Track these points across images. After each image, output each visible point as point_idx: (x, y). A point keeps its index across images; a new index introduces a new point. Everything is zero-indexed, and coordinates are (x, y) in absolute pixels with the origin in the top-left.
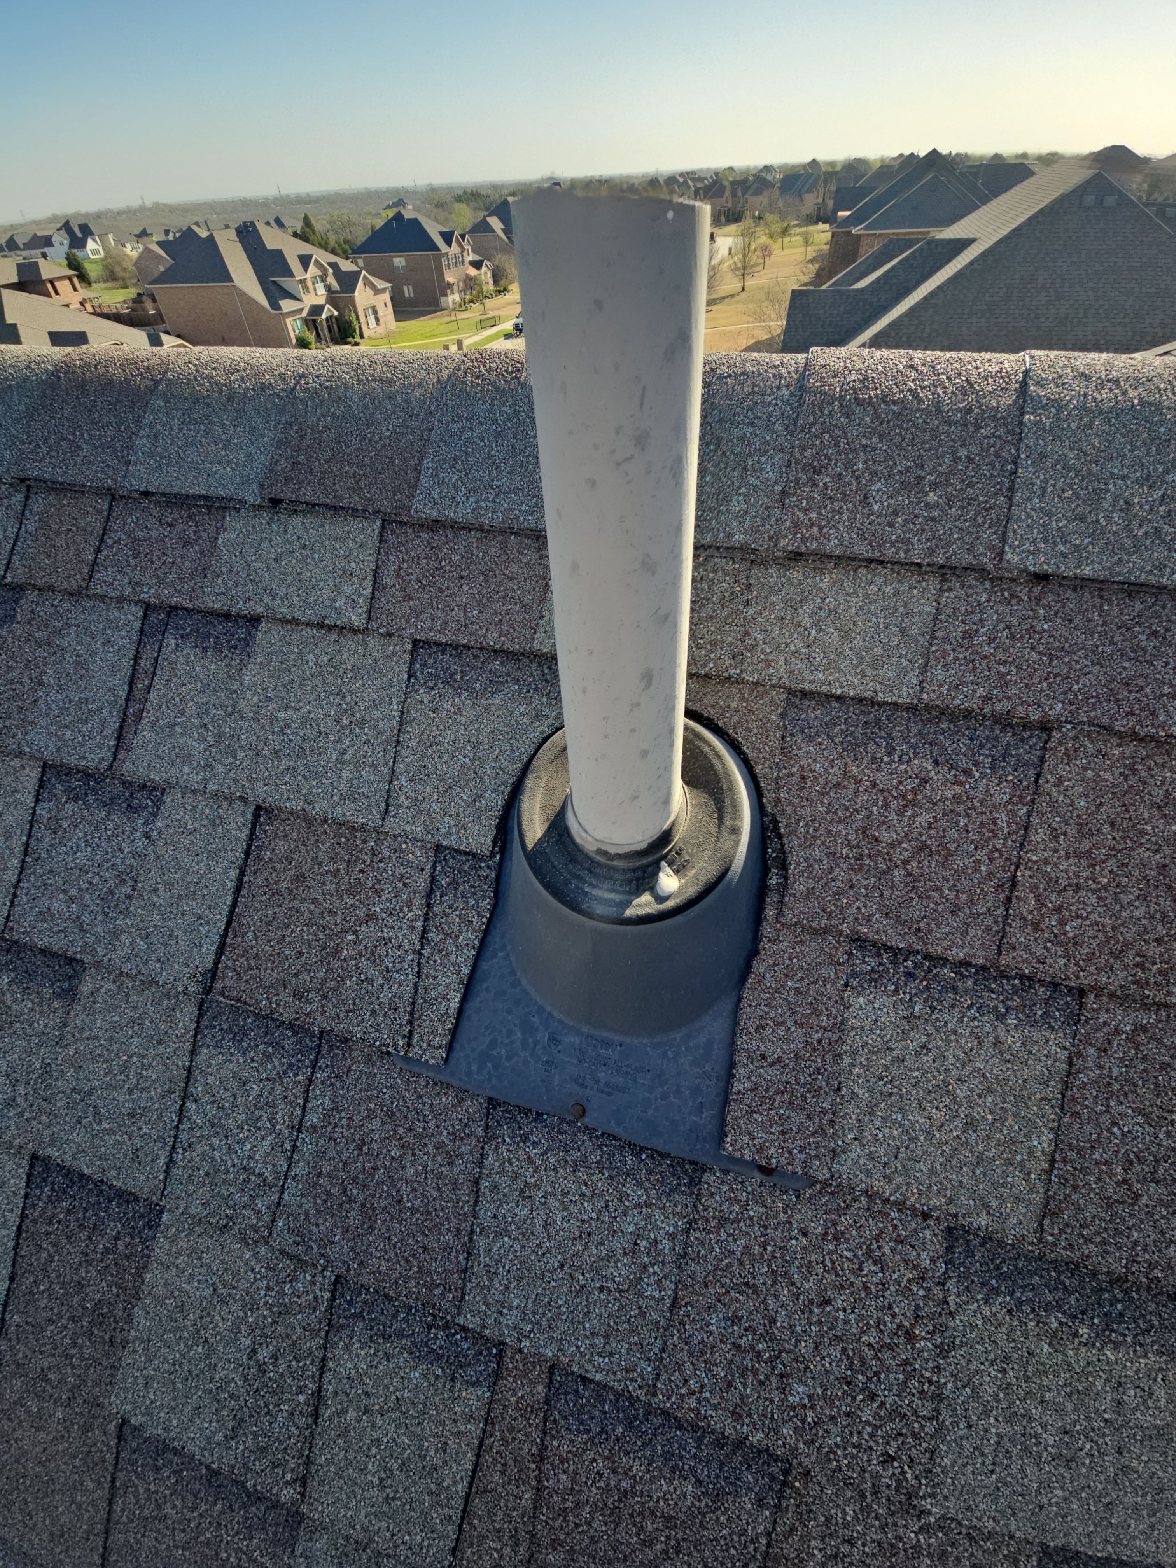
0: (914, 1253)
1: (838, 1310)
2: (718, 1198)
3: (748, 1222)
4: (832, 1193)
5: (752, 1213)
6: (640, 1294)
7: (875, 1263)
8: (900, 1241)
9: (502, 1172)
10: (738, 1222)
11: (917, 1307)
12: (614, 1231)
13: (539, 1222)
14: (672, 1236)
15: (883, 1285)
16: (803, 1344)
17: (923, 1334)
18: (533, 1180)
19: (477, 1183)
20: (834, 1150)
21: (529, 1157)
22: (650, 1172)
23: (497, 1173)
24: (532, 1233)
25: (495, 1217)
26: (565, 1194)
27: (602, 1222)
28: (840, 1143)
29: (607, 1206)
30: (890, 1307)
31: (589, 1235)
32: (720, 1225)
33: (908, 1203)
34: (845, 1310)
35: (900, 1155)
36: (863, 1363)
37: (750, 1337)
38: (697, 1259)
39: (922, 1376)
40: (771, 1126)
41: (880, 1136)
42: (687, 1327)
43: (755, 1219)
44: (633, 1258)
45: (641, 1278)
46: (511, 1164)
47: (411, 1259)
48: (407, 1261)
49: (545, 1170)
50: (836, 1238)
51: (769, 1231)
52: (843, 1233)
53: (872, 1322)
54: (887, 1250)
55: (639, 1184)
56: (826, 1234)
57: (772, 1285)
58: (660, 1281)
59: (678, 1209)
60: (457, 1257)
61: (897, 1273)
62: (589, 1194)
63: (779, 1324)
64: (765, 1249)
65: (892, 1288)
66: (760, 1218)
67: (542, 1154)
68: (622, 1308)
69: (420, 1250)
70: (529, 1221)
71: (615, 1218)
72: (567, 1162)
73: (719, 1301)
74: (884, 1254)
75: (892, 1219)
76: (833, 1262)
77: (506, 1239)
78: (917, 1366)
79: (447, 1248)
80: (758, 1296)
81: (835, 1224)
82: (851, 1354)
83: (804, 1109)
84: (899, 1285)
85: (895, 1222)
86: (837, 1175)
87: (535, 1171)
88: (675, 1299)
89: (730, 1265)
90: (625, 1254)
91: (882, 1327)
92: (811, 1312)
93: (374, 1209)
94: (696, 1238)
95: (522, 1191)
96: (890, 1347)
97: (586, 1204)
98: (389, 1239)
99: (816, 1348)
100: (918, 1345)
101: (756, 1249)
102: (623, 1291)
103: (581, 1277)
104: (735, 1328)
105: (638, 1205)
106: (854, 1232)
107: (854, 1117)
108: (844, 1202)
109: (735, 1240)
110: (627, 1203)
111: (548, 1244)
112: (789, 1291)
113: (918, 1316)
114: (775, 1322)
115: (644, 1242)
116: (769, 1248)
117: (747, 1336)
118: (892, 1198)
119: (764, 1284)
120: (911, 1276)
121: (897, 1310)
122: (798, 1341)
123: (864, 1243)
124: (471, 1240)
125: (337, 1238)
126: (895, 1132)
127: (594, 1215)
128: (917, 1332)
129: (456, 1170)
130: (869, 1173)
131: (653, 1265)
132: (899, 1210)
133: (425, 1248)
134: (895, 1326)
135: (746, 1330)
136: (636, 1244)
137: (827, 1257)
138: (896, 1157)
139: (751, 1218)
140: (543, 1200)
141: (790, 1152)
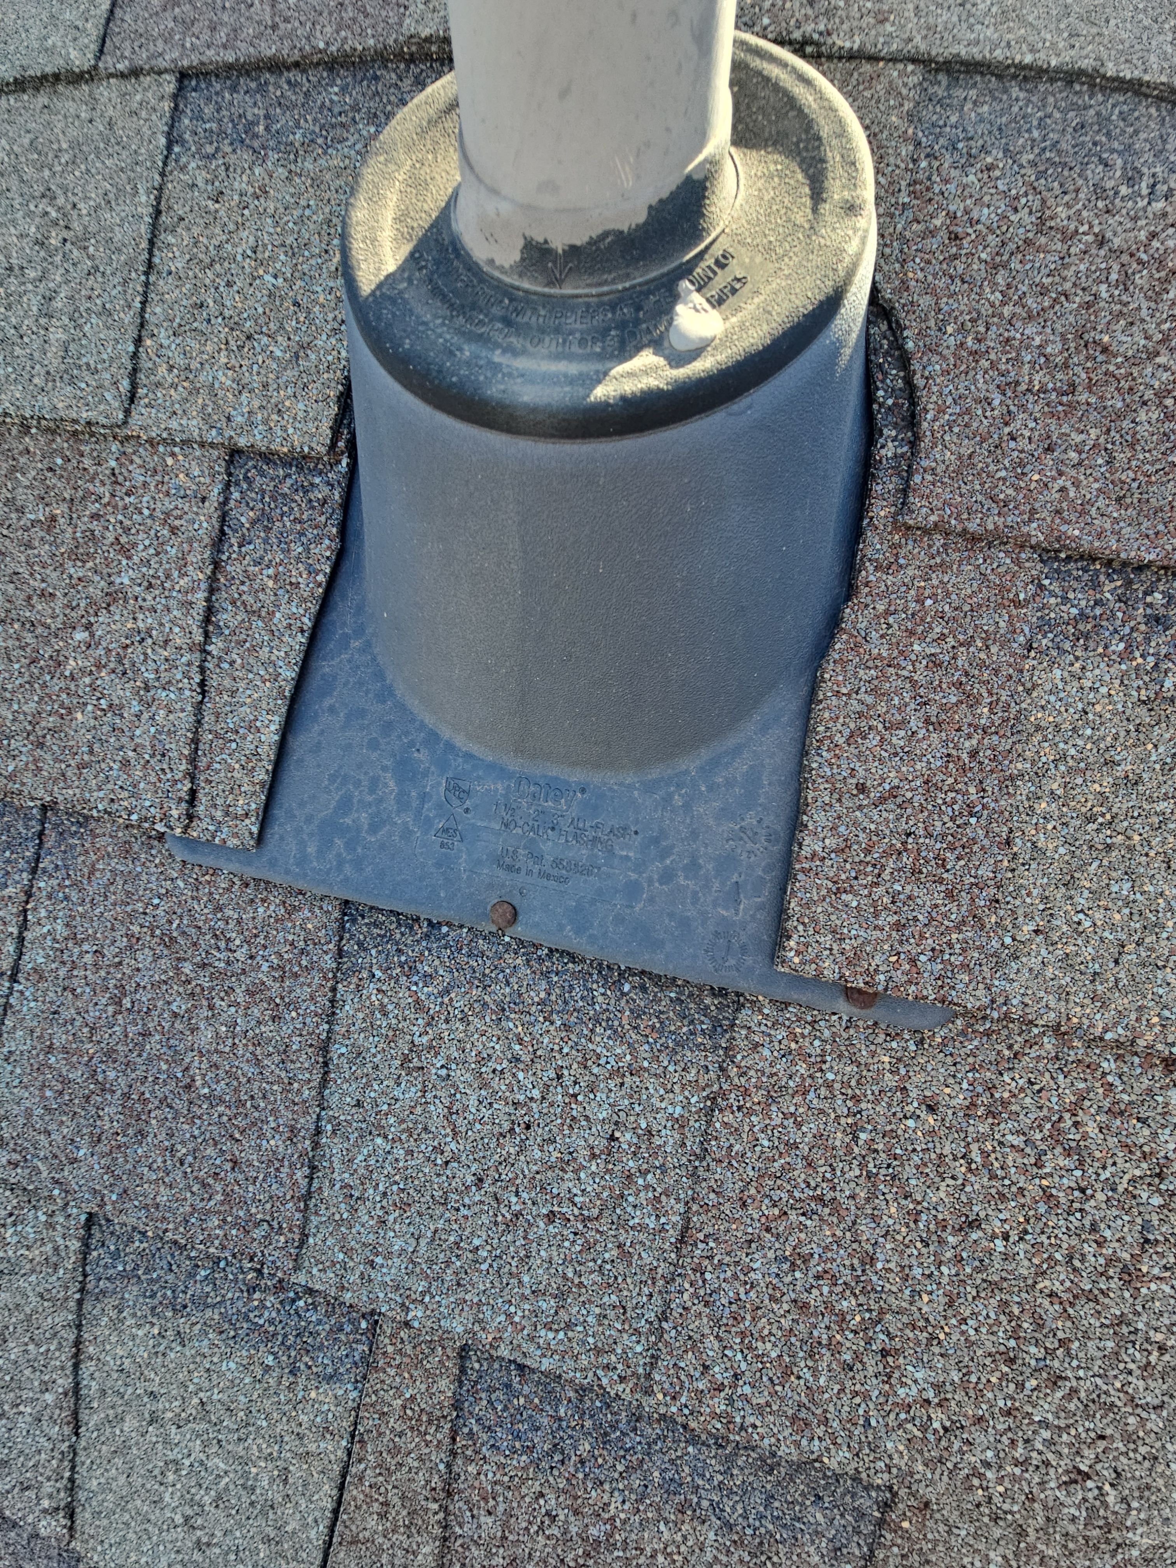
0: (1146, 1132)
1: (994, 1237)
2: (766, 1052)
3: (823, 1092)
4: (987, 1034)
5: (830, 1076)
6: (621, 1224)
7: (1068, 1153)
8: (1117, 1112)
9: (371, 1028)
10: (805, 1093)
11: (1146, 1226)
12: (573, 1119)
13: (437, 1110)
14: (680, 1123)
15: (1083, 1191)
16: (926, 1298)
17: (1156, 1271)
18: (425, 1039)
19: (324, 1048)
20: (995, 955)
21: (417, 1001)
22: (637, 1014)
23: (362, 1030)
24: (425, 1129)
25: (359, 1104)
26: (481, 1061)
27: (551, 1105)
28: (1008, 941)
29: (560, 1077)
30: (1094, 1228)
31: (528, 1127)
32: (770, 1099)
33: (1141, 1043)
34: (1006, 1237)
35: (1125, 958)
36: (1039, 1325)
37: (825, 1290)
38: (729, 1159)
39: (1147, 1340)
40: (876, 915)
41: (1087, 924)
42: (708, 1276)
43: (837, 1086)
44: (607, 1162)
45: (622, 1196)
46: (385, 1014)
47: (211, 1181)
48: (204, 1185)
49: (447, 1021)
50: (990, 1113)
51: (863, 1105)
52: (1005, 1103)
53: (1058, 1256)
54: (1091, 1129)
55: (618, 1035)
56: (973, 1104)
57: (868, 1200)
58: (657, 1199)
59: (692, 1075)
60: (291, 1176)
61: (1111, 1169)
62: (526, 1058)
63: (879, 1266)
64: (856, 1139)
65: (1101, 1196)
66: (845, 1084)
67: (441, 995)
68: (588, 1247)
69: (228, 1166)
70: (419, 1110)
71: (575, 1096)
72: (485, 1004)
73: (768, 1230)
74: (1084, 1137)
75: (1104, 1074)
76: (985, 1154)
77: (379, 1141)
78: (1140, 1326)
79: (273, 1160)
80: (841, 1219)
81: (991, 1088)
82: (1016, 1311)
83: (941, 881)
84: (1114, 1190)
85: (1110, 1079)
86: (1001, 1000)
87: (429, 1024)
88: (686, 1228)
89: (787, 1168)
90: (594, 1156)
91: (1077, 1263)
92: (941, 1242)
93: (146, 1101)
94: (726, 1124)
95: (406, 1059)
96: (1091, 1297)
97: (521, 1075)
98: (172, 1149)
99: (950, 1304)
100: (1144, 1291)
101: (839, 1139)
102: (590, 1219)
103: (514, 1199)
104: (798, 1274)
105: (617, 1072)
106: (1028, 1100)
107: (1035, 892)
108: (1010, 1047)
109: (799, 1125)
110: (595, 1070)
111: (453, 1146)
112: (900, 1207)
113: (1147, 1241)
114: (873, 1260)
115: (628, 1136)
116: (863, 1136)
117: (819, 1287)
118: (1108, 1036)
119: (853, 1197)
120: (1138, 1173)
121: (1108, 1234)
122: (916, 1293)
123: (1048, 1119)
124: (316, 1145)
125: (81, 1153)
126: (1117, 917)
127: (536, 1093)
128: (1145, 1269)
129: (286, 1030)
130: (1064, 994)
131: (644, 1173)
132: (1118, 1058)
133: (235, 1163)
134: (1102, 1261)
135: (818, 1277)
136: (612, 1138)
137: (974, 1147)
138: (1116, 962)
139: (829, 1086)
140: (444, 1072)
141: (913, 962)
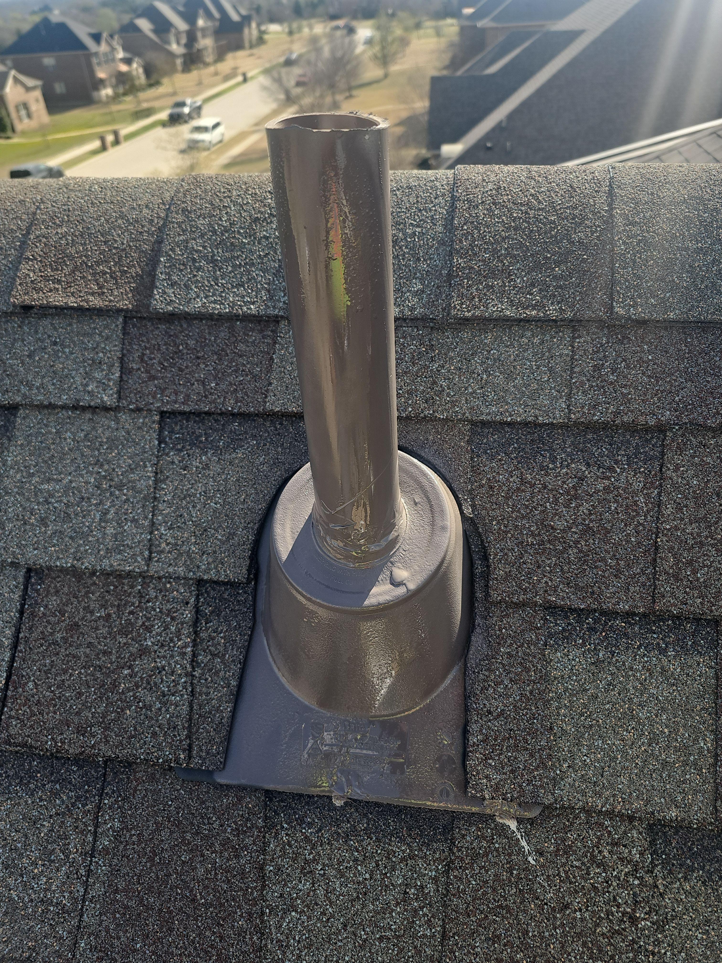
0: (627, 851)
1: (576, 911)
2: (468, 838)
3: (495, 853)
4: (558, 815)
5: (497, 846)
6: (414, 936)
7: (598, 867)
8: (615, 844)
9: (284, 855)
10: (487, 856)
11: (635, 894)
12: (386, 886)
13: (321, 892)
14: (435, 880)
15: (607, 882)
16: (552, 946)
17: (642, 915)
18: (311, 856)
19: (262, 868)
20: (554, 779)
21: (306, 837)
22: (409, 829)
23: (280, 856)
24: (316, 904)
25: (281, 896)
26: (340, 863)
27: (375, 880)
28: (558, 772)
29: (378, 865)
30: (615, 899)
31: (365, 894)
32: (473, 860)
33: (617, 810)
34: (580, 909)
35: (605, 774)
36: (600, 951)
37: (509, 950)
38: (459, 893)
39: (646, 950)
40: (503, 769)
41: (588, 761)
42: (457, 954)
43: (501, 850)
44: (404, 906)
45: (413, 921)
46: (290, 846)
47: (210, 949)
48: (206, 952)
49: (321, 846)
50: (565, 853)
51: (513, 857)
52: (570, 847)
53: (602, 915)
54: (606, 853)
55: (402, 840)
56: (558, 850)
57: (521, 903)
58: (429, 920)
59: (437, 856)
60: (251, 939)
61: (617, 870)
62: (361, 858)
63: (530, 934)
64: (512, 874)
65: (615, 884)
66: (504, 848)
67: (317, 832)
68: (401, 950)
69: (218, 940)
70: (312, 893)
71: (386, 874)
72: (339, 834)
73: (480, 926)
74: (604, 857)
75: (607, 827)
76: (566, 872)
77: (293, 914)
78: (642, 943)
79: (241, 933)
80: (511, 915)
81: (564, 840)
82: (590, 946)
83: (527, 749)
84: (619, 880)
85: (609, 829)
86: (560, 799)
87: (312, 848)
88: (444, 932)
89: (485, 894)
90: (398, 904)
91: (611, 917)
92: (555, 918)
93: (171, 912)
94: (455, 877)
95: (303, 868)
96: (618, 932)
97: (359, 868)
98: (188, 936)
99: (563, 947)
100: (640, 926)
101: (505, 876)
102: (399, 936)
103: (363, 933)
104: (496, 945)
105: (403, 860)
106: (579, 844)
107: (566, 749)
108: (568, 821)
109: (487, 871)
110: (394, 859)
111: (330, 910)
112: (535, 905)
113: (637, 901)
114: (527, 932)
115: (413, 890)
116: (515, 872)
117: (506, 950)
118: (604, 809)
119: (514, 903)
120: (627, 870)
121: (620, 901)
122: (548, 945)
123: (588, 851)
124: (262, 922)
125: (138, 946)
126: (599, 756)
127: (367, 876)
128: (638, 915)
129: (243, 861)
130: (584, 794)
131: (422, 908)
132: (611, 819)
133: (221, 938)
134: (620, 914)
135: (505, 945)
136: (406, 893)
137: (561, 869)
138: (602, 776)
139: (497, 850)
140: (322, 872)
141: (520, 786)
